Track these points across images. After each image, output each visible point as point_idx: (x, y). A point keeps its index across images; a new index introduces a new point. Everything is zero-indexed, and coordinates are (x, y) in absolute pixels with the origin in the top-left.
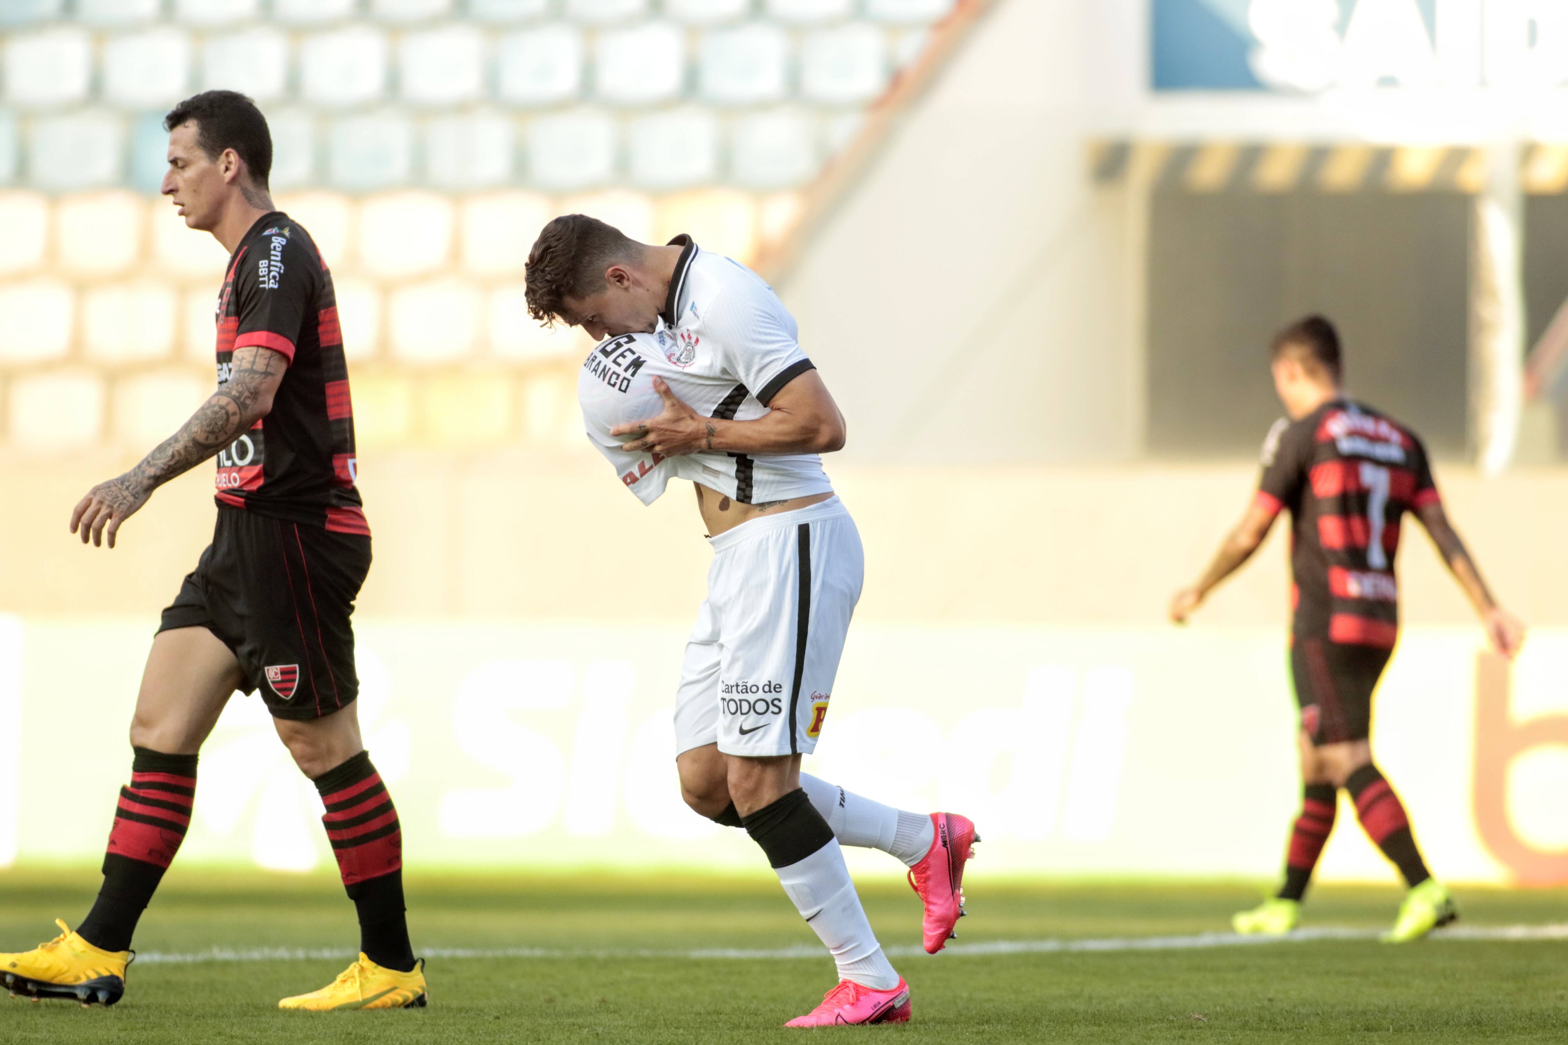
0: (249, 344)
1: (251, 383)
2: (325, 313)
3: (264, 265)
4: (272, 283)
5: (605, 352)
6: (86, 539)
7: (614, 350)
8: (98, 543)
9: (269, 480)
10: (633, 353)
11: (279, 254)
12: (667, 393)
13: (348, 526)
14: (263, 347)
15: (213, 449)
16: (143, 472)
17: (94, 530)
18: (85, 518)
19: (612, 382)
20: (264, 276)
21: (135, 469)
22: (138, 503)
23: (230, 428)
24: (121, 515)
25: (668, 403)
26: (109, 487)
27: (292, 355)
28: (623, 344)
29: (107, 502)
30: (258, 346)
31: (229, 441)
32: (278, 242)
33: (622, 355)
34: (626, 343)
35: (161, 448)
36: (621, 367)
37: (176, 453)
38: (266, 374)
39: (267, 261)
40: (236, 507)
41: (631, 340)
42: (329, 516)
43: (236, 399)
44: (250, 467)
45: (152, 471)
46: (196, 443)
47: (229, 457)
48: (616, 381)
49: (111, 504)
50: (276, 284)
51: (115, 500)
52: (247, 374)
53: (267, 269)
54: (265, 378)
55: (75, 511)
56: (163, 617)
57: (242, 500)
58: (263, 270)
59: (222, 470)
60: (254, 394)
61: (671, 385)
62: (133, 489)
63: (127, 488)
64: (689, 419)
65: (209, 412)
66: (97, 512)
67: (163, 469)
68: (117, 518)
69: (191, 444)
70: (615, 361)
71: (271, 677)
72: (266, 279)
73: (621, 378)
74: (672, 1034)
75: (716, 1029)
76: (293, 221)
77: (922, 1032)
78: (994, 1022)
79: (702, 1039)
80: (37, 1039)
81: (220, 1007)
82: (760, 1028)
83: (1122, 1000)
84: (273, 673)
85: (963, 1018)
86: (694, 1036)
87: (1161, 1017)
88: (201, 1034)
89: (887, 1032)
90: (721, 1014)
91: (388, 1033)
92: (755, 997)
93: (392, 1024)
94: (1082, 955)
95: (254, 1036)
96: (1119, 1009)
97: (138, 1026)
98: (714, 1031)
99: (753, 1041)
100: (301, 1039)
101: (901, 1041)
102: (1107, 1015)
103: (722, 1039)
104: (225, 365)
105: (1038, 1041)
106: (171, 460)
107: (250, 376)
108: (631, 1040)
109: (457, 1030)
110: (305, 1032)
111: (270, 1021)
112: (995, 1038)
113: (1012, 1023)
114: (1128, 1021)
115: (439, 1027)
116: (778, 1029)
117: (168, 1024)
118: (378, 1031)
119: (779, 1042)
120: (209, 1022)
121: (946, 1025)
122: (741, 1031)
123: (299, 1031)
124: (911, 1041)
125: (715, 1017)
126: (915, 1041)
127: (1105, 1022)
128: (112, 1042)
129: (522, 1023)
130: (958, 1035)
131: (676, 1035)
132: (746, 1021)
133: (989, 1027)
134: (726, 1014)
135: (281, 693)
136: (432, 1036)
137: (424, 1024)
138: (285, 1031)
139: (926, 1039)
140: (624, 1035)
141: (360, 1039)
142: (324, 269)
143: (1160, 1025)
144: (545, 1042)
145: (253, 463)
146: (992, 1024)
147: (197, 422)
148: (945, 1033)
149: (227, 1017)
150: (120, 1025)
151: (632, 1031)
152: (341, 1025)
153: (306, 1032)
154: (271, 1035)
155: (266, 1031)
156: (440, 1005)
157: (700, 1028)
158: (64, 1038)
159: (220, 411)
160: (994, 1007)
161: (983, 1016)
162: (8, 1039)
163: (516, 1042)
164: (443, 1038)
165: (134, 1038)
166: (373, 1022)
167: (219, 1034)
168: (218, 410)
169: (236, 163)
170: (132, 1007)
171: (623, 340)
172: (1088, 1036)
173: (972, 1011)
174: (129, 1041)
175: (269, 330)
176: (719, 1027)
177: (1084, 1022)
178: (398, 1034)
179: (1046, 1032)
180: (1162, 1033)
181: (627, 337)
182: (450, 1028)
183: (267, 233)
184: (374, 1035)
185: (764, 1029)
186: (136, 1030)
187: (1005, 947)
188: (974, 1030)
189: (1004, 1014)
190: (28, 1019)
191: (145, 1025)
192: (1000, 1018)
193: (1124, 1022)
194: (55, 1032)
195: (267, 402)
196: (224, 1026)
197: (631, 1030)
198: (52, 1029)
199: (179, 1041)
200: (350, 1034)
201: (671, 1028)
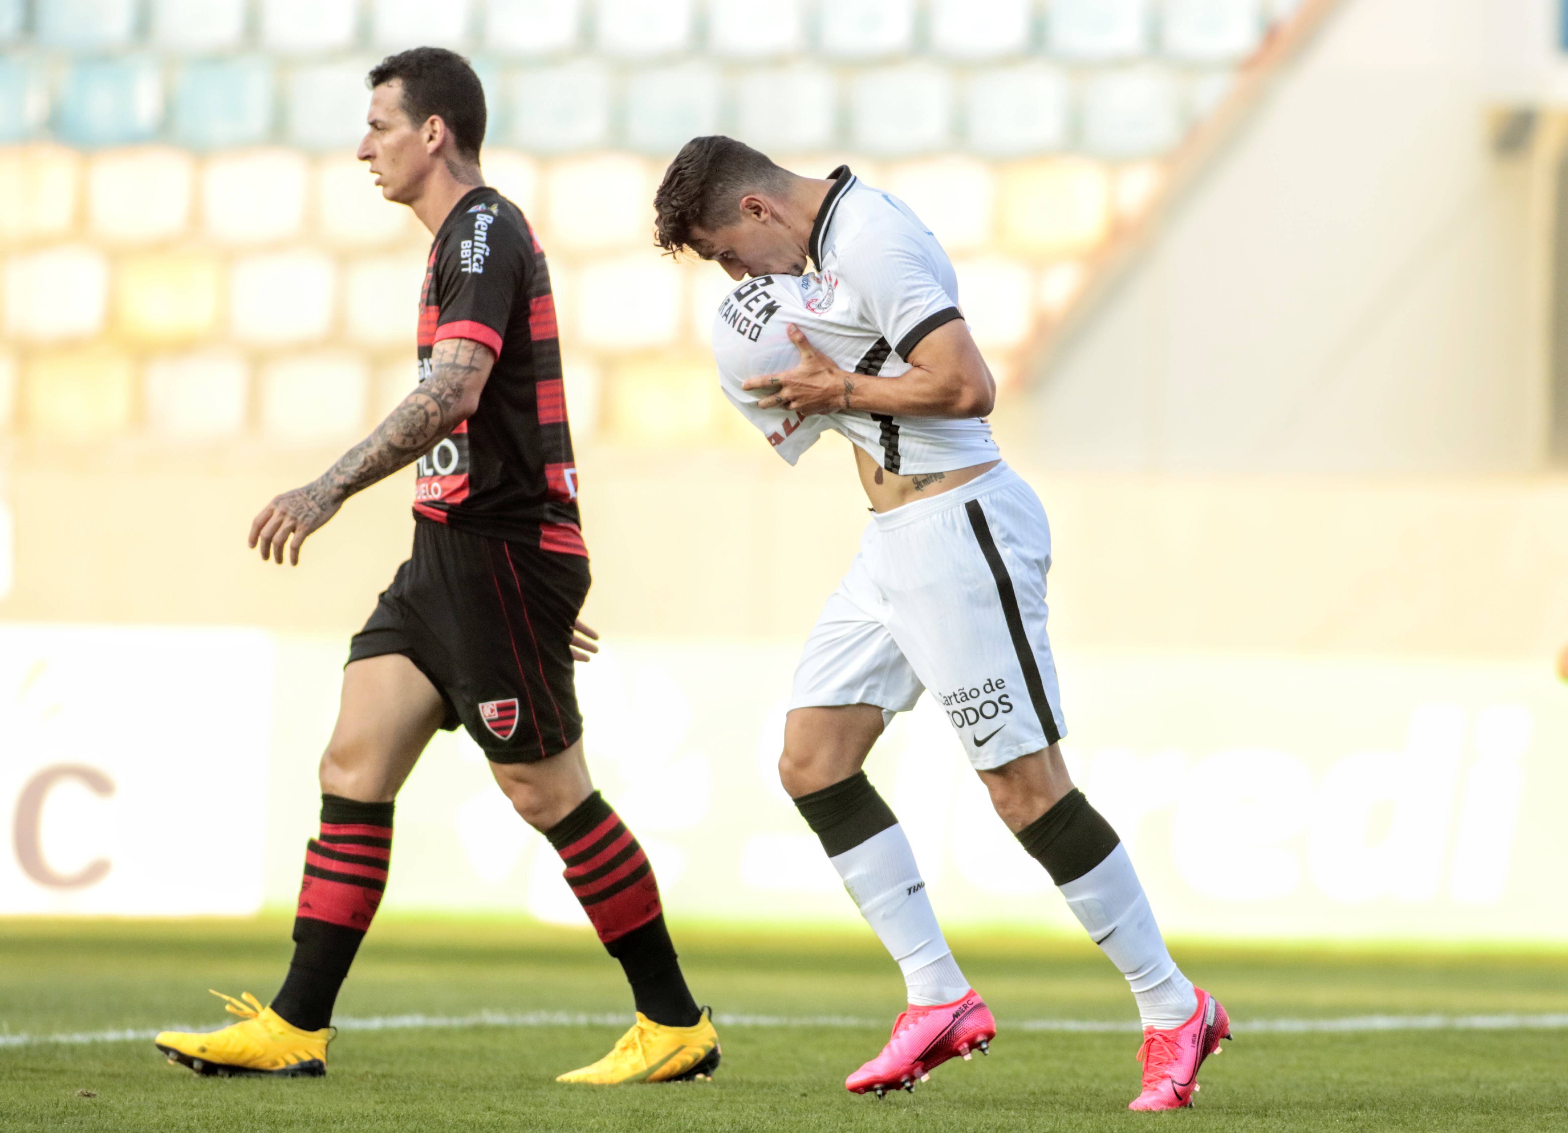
0: (451, 335)
1: (453, 378)
2: (537, 302)
3: (467, 246)
4: (476, 267)
5: (739, 296)
6: (266, 556)
7: (748, 293)
8: (279, 560)
9: (476, 492)
10: (768, 297)
11: (484, 234)
12: (803, 342)
13: (566, 545)
14: (466, 338)
15: (411, 454)
16: (332, 480)
17: (275, 545)
18: (265, 532)
19: (742, 329)
20: (467, 259)
21: (322, 478)
22: (326, 514)
23: (431, 431)
24: (307, 528)
25: (804, 355)
26: (293, 497)
27: (498, 349)
28: (759, 286)
29: (290, 514)
30: (461, 338)
31: (428, 446)
32: (483, 221)
33: (756, 299)
34: (763, 285)
35: (351, 454)
36: (753, 312)
37: (369, 459)
38: (471, 369)
39: (470, 242)
40: (436, 522)
41: (769, 281)
42: (544, 532)
43: (435, 397)
44: (452, 477)
45: (341, 480)
46: (391, 447)
47: (430, 465)
48: (747, 328)
49: (295, 515)
50: (480, 268)
51: (300, 511)
52: (448, 369)
53: (470, 251)
54: (469, 373)
55: (255, 524)
56: (353, 645)
57: (444, 514)
58: (465, 253)
59: (421, 480)
60: (456, 391)
61: (809, 334)
62: (322, 498)
63: (314, 498)
64: (826, 373)
65: (405, 412)
66: (279, 525)
67: (353, 477)
68: (301, 532)
69: (385, 449)
70: (747, 306)
71: (487, 715)
72: (469, 262)
73: (751, 325)
74: (1002, 1116)
75: (1052, 1112)
76: (504, 198)
77: (1286, 1118)
78: (1368, 1108)
79: (1036, 1123)
80: (283, 1111)
81: (491, 1078)
82: (1102, 1111)
83: (1513, 1085)
84: (488, 710)
85: (1332, 1103)
86: (1027, 1119)
87: (1558, 1105)
88: (468, 1108)
89: (1247, 1117)
90: (1057, 1094)
91: (679, 1110)
92: (1097, 1075)
93: (684, 1101)
94: (1469, 1033)
95: (528, 1111)
96: (1510, 1095)
97: (397, 1098)
98: (1050, 1114)
99: (1094, 1125)
100: (581, 1116)
101: (1261, 1128)
102: (1496, 1102)
103: (1058, 1122)
104: (425, 360)
105: (1418, 1130)
106: (362, 467)
107: (452, 371)
108: (955, 1122)
109: (758, 1108)
110: (586, 1107)
111: (547, 1096)
112: (1369, 1126)
113: (1388, 1109)
114: (1520, 1109)
115: (738, 1104)
116: (1123, 1112)
117: (431, 1096)
118: (669, 1108)
119: (1123, 1127)
120: (477, 1094)
121: (1313, 1111)
122: (1081, 1114)
123: (579, 1107)
124: (1273, 1127)
125: (1051, 1098)
126: (1279, 1128)
127: (1493, 1110)
128: (367, 1116)
129: (832, 1102)
130: (1327, 1122)
131: (1007, 1117)
132: (1086, 1103)
133: (1362, 1114)
134: (1063, 1095)
135: (499, 733)
136: (731, 1114)
137: (721, 1101)
138: (564, 1107)
139: (1291, 1126)
140: (948, 1116)
141: (649, 1117)
142: (537, 251)
143: (1557, 1114)
144: (857, 1123)
145: (456, 473)
146: (1366, 1110)
147: (393, 423)
148: (1313, 1120)
149: (497, 1089)
150: (377, 1096)
151: (957, 1113)
152: (627, 1100)
153: (588, 1109)
154: (548, 1111)
155: (541, 1106)
156: (739, 1080)
157: (1034, 1109)
158: (313, 1111)
159: (418, 411)
160: (1368, 1091)
161: (1356, 1100)
162: (250, 1110)
163: (825, 1123)
164: (742, 1117)
165: (393, 1112)
166: (663, 1098)
167: (489, 1109)
168: (416, 409)
169: (441, 133)
170: (391, 1076)
171: (760, 282)
172: (1474, 1125)
173: (1343, 1095)
174: (387, 1115)
175: (473, 319)
176: (1055, 1109)
177: (1470, 1109)
178: (691, 1112)
179: (1427, 1120)
180: (1559, 1123)
181: (766, 279)
182: (751, 1106)
183: (472, 210)
184: (664, 1112)
185: (1106, 1112)
186: (395, 1102)
187: (1381, 1023)
188: (1345, 1116)
189: (1379, 1099)
190: (274, 1088)
191: (405, 1098)
192: (1375, 1103)
193: (1516, 1109)
194: (303, 1104)
195: (473, 401)
196: (495, 1100)
197: (956, 1111)
198: (299, 1100)
199: (443, 1116)
200: (637, 1111)
201: (1001, 1110)
